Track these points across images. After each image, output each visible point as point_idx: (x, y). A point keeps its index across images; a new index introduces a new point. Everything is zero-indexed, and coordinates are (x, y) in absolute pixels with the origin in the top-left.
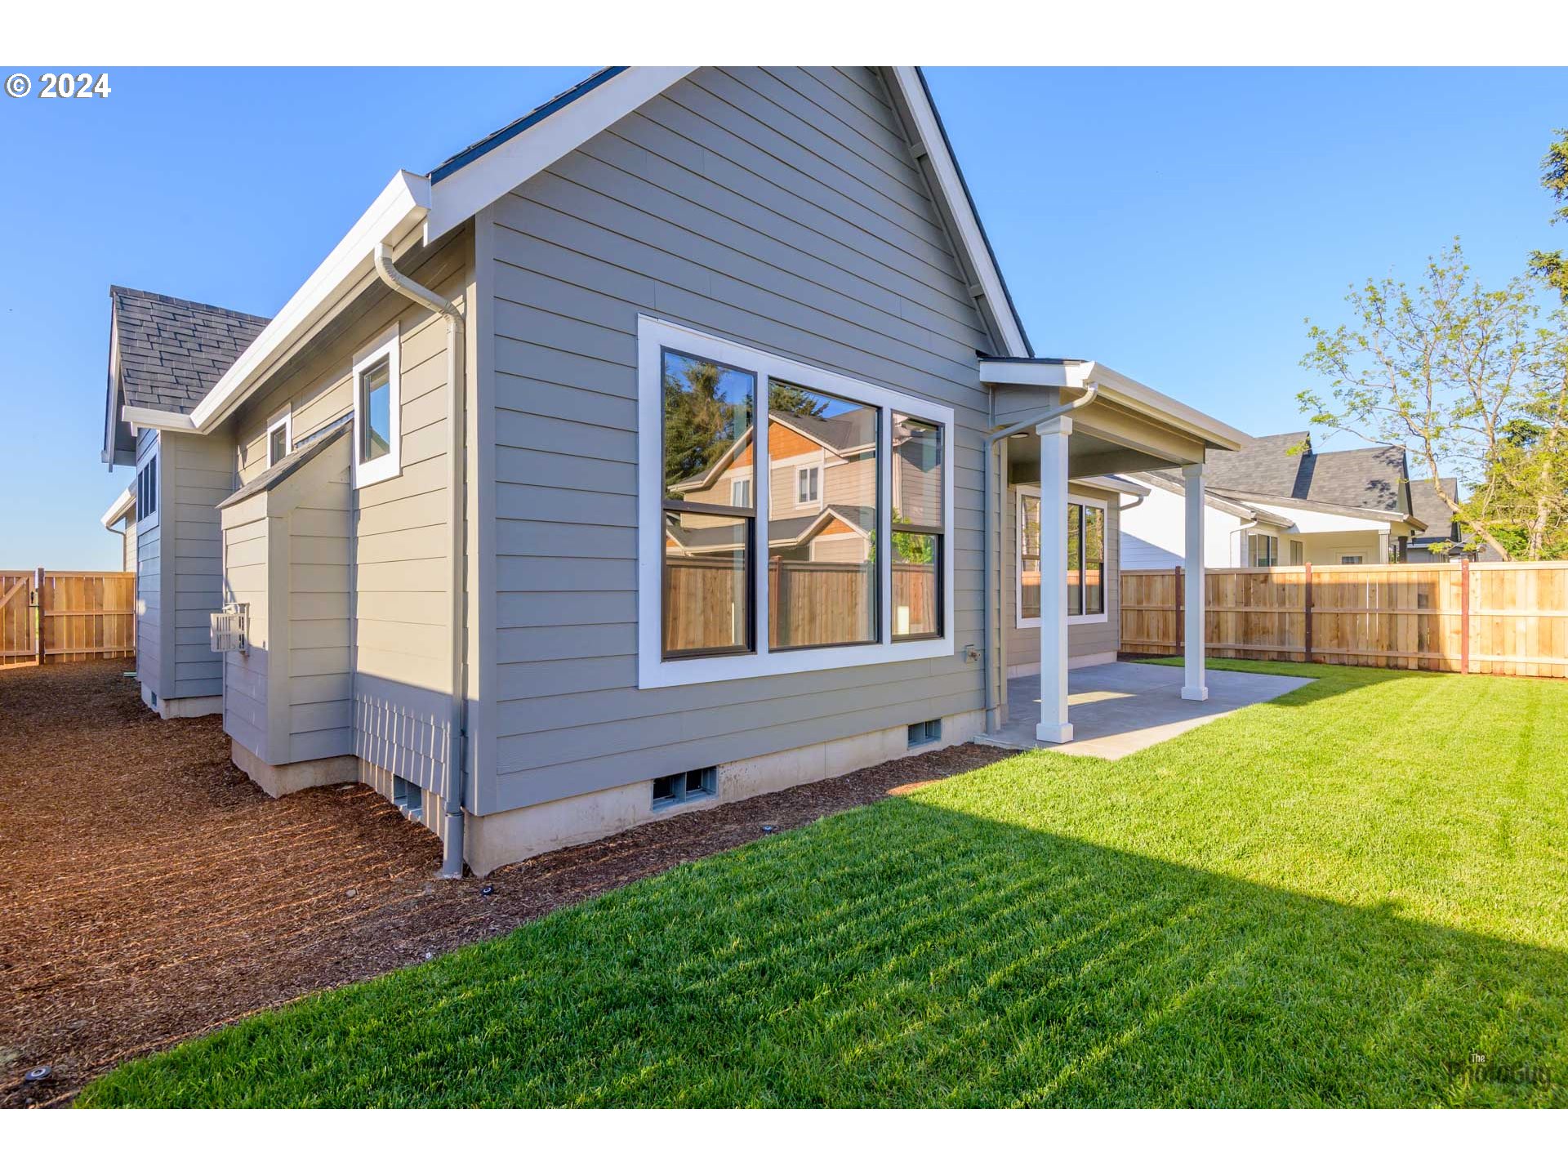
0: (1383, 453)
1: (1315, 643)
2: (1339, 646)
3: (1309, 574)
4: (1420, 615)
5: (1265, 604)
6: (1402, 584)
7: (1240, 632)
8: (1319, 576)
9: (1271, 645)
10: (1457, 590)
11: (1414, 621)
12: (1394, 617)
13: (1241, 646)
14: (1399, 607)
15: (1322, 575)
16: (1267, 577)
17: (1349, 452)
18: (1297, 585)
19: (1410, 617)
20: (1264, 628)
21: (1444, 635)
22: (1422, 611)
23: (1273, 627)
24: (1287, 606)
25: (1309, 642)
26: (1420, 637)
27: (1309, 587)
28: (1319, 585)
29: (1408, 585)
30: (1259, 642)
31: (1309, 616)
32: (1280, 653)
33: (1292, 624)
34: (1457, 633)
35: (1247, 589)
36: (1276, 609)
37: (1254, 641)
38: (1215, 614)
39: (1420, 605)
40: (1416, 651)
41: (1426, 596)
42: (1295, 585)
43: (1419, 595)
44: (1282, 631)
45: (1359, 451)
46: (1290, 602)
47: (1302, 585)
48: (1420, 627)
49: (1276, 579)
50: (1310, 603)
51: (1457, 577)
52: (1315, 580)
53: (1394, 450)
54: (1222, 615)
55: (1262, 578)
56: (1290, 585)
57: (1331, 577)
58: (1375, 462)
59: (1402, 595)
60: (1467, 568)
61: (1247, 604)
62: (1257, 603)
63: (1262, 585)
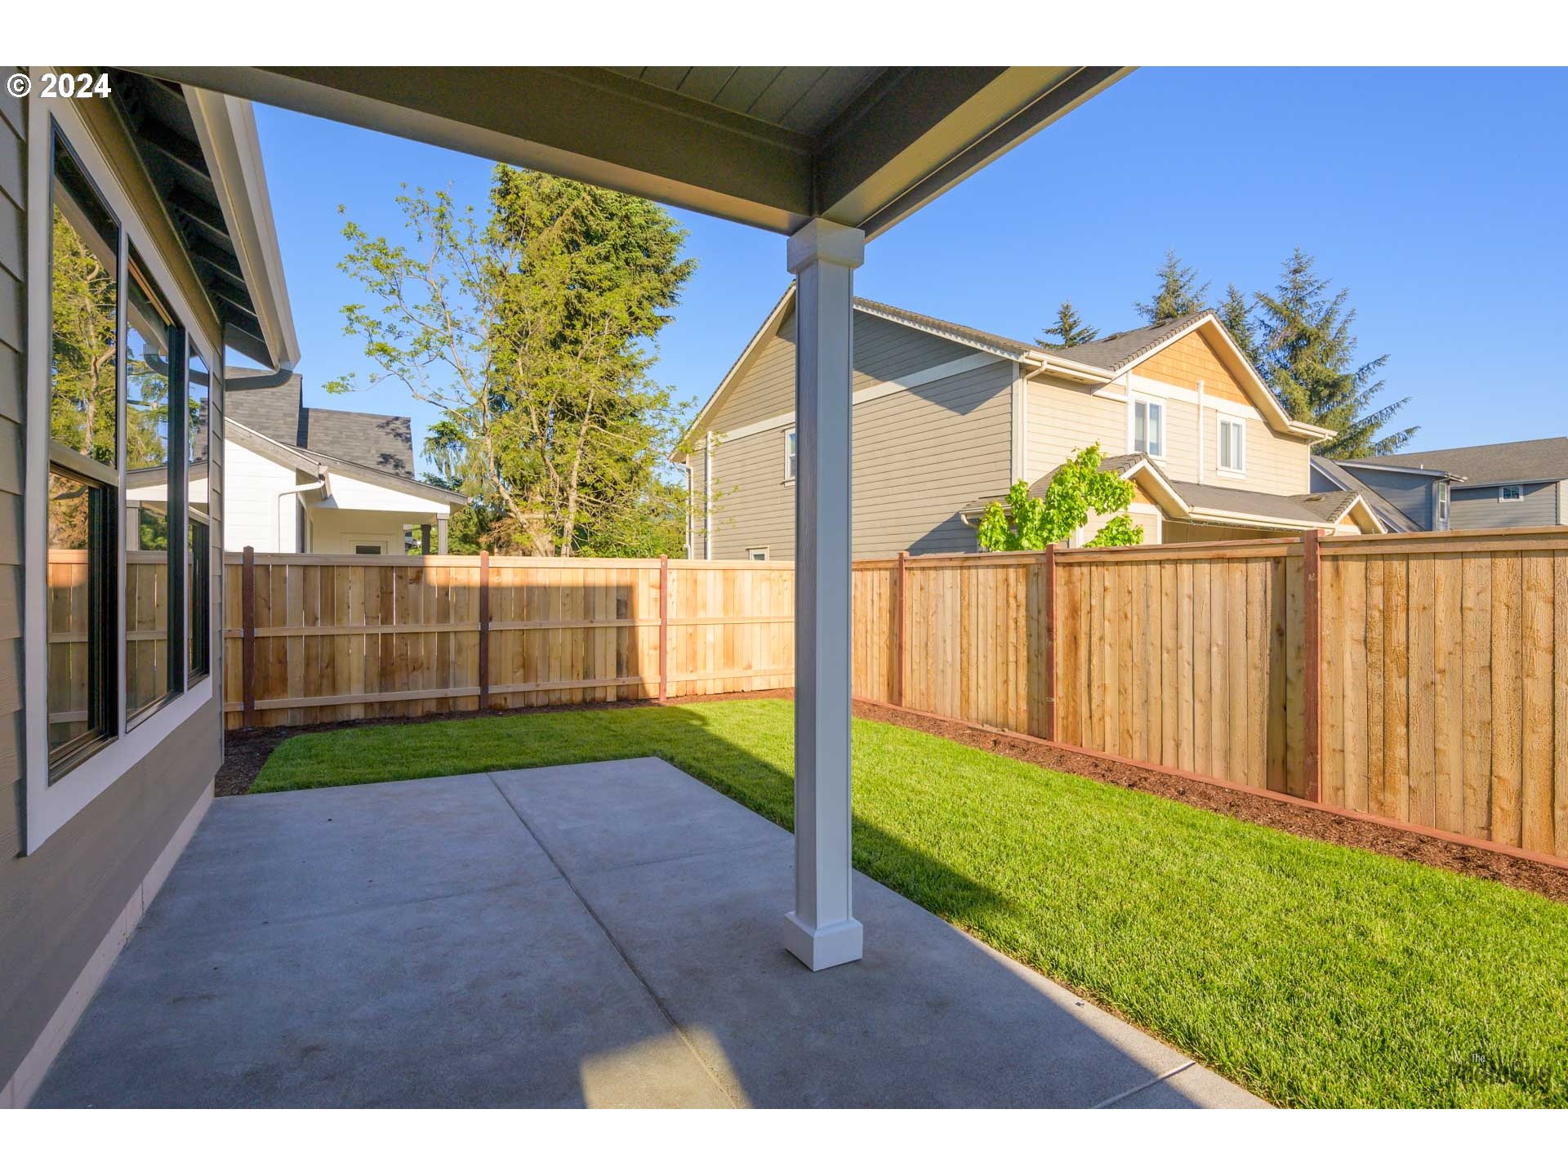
0: (388, 424)
1: (492, 678)
2: (526, 679)
3: (485, 569)
4: (618, 628)
5: (417, 621)
6: (600, 588)
7: (375, 669)
8: (499, 574)
9: (425, 692)
10: (655, 593)
11: (613, 634)
12: (591, 631)
13: (376, 696)
14: (597, 617)
15: (503, 571)
16: (420, 571)
17: (348, 414)
18: (467, 589)
19: (608, 630)
20: (416, 660)
21: (643, 653)
22: (623, 623)
23: (428, 658)
24: (452, 620)
25: (483, 679)
26: (619, 655)
27: (484, 590)
28: (500, 589)
29: (607, 588)
30: (406, 686)
31: (484, 635)
32: (442, 701)
33: (459, 651)
34: (656, 649)
35: (385, 593)
36: (435, 628)
37: (398, 685)
38: (327, 641)
39: (619, 615)
40: (614, 676)
41: (624, 601)
42: (465, 588)
43: (618, 600)
44: (444, 664)
45: (360, 415)
46: (456, 612)
47: (474, 588)
48: (618, 644)
49: (434, 577)
50: (485, 616)
51: (655, 576)
52: (493, 580)
53: (398, 422)
54: (339, 641)
55: (411, 574)
56: (456, 588)
57: (516, 575)
58: (381, 432)
59: (600, 601)
60: (666, 564)
61: (387, 620)
62: (403, 618)
63: (412, 587)
